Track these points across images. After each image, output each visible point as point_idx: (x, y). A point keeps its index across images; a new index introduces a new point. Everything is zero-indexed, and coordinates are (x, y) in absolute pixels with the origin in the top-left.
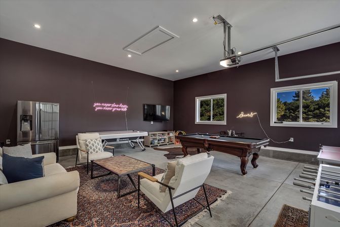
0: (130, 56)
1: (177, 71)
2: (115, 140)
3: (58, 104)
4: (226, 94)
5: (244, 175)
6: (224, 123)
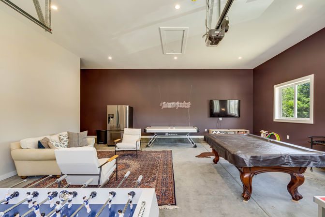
0: (176, 58)
1: (240, 58)
2: (164, 134)
3: (128, 106)
4: (313, 75)
5: (244, 201)
6: (310, 120)
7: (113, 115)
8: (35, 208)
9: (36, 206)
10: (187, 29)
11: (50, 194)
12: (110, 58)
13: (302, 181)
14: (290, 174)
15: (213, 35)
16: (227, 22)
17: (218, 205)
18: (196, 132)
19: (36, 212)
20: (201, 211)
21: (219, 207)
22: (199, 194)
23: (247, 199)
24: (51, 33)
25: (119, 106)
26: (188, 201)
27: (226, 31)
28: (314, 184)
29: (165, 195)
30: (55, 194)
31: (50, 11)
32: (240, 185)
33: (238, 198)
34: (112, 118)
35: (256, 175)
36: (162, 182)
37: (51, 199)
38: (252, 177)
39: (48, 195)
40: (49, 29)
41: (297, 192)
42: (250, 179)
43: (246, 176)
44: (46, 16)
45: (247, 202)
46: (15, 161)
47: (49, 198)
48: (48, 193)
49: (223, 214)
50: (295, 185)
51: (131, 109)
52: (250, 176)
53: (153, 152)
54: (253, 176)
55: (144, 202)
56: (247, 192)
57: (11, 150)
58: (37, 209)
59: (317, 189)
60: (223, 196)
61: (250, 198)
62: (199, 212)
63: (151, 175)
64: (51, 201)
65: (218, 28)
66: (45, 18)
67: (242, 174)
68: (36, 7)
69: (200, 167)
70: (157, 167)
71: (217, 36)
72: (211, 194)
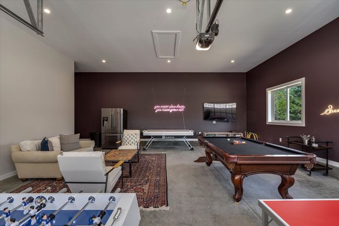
0: (169, 61)
1: (233, 61)
2: (161, 137)
3: (122, 109)
4: (304, 78)
5: (236, 202)
6: (302, 123)
7: (107, 118)
8: (5, 216)
9: (7, 213)
10: (179, 33)
11: (25, 200)
12: (104, 61)
13: (292, 183)
14: (281, 176)
15: (203, 39)
16: (217, 26)
17: (209, 207)
18: (193, 135)
19: (6, 219)
20: (192, 213)
21: (211, 208)
22: (192, 196)
23: (238, 200)
24: (43, 36)
25: (113, 109)
26: (180, 203)
27: (216, 34)
28: (306, 186)
29: (157, 197)
30: (31, 200)
31: (42, 14)
32: (231, 187)
33: (229, 200)
34: (106, 121)
35: (247, 176)
36: (155, 184)
37: (25, 205)
38: (243, 179)
39: (22, 201)
40: (40, 33)
41: (288, 193)
42: (241, 181)
43: (237, 177)
44: (38, 19)
45: (238, 203)
46: (15, 164)
47: (24, 204)
48: (23, 199)
49: (214, 215)
50: (285, 187)
51: (125, 112)
52: (240, 178)
53: (147, 155)
54: (244, 177)
55: (120, 209)
56: (238, 193)
57: (11, 153)
58: (7, 216)
59: (308, 190)
60: (215, 198)
61: (241, 199)
62: (190, 213)
63: (144, 177)
64: (25, 207)
65: (207, 31)
66: (36, 22)
67: (233, 176)
68: (28, 11)
69: (194, 169)
70: (150, 169)
71: (207, 39)
72: (203, 196)
